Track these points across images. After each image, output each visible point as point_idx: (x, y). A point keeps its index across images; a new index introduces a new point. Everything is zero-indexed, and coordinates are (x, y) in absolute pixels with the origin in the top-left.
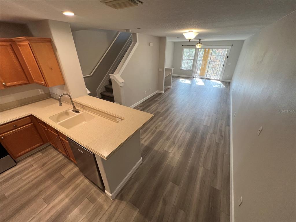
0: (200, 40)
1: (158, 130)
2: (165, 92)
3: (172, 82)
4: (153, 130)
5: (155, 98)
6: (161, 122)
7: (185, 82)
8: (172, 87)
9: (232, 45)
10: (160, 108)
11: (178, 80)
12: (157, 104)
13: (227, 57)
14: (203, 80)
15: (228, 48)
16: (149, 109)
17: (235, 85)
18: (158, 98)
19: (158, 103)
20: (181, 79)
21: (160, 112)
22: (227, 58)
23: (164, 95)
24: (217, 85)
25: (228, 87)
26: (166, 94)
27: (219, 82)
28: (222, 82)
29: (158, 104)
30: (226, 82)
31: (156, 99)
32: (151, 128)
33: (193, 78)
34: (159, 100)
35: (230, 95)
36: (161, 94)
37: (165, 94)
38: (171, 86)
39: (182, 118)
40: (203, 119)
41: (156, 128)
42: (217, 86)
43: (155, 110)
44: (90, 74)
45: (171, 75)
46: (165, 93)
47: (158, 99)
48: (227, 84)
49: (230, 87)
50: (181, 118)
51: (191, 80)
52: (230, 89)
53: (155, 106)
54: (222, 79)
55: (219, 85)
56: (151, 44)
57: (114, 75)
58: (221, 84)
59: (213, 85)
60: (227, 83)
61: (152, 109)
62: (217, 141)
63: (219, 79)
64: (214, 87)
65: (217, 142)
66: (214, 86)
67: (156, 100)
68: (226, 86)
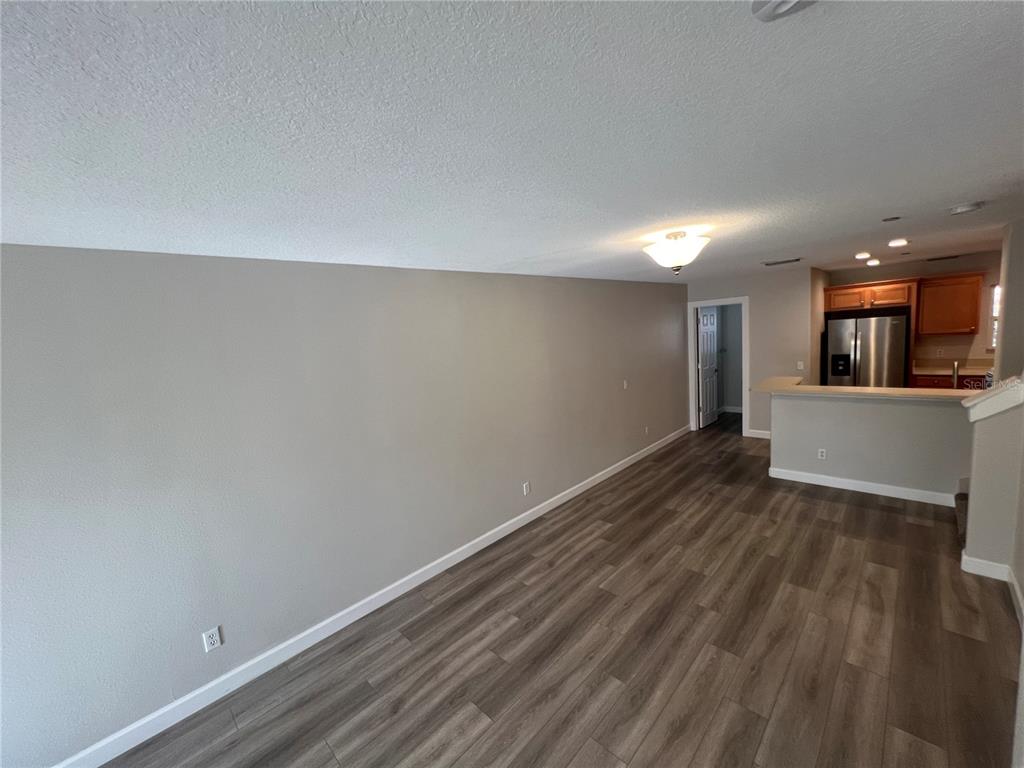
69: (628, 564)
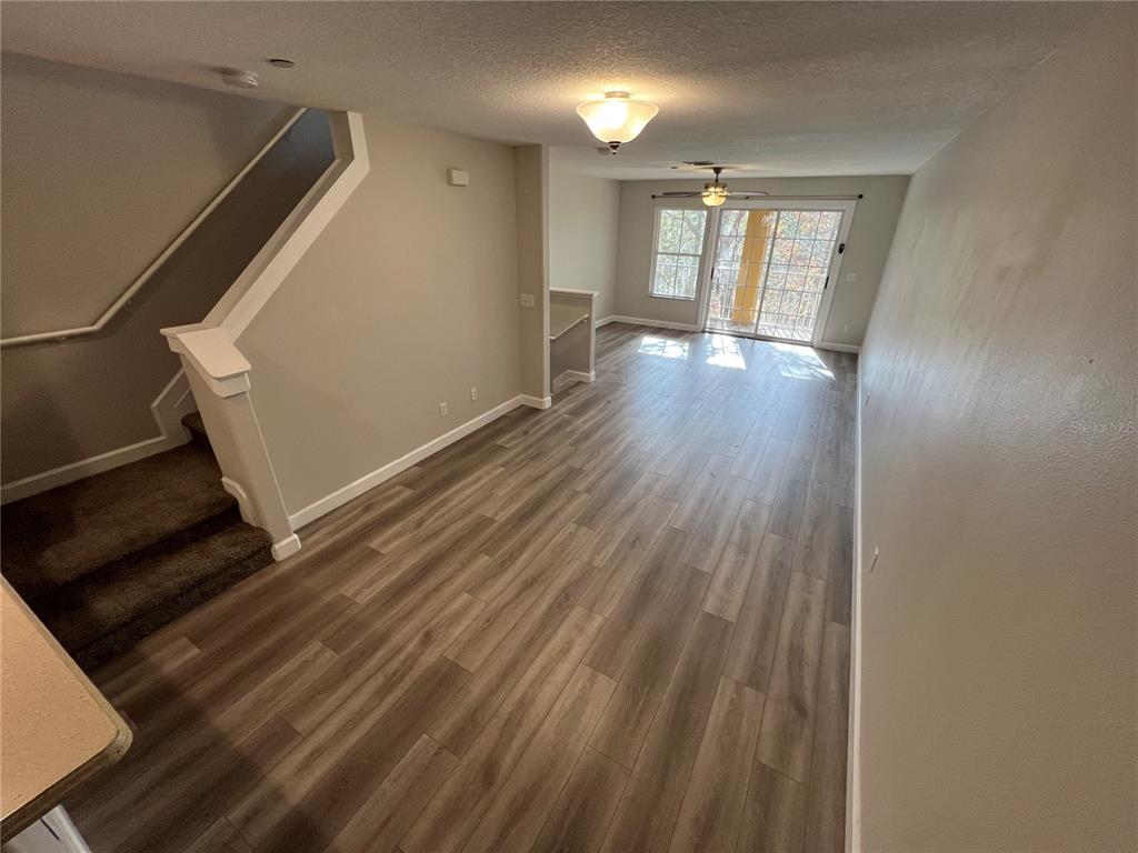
0: (717, 170)
1: (430, 657)
2: (559, 401)
3: (599, 355)
4: (402, 657)
5: (502, 432)
6: (468, 592)
7: (659, 353)
8: (597, 376)
9: (861, 197)
10: (502, 493)
11: (634, 343)
12: (496, 467)
13: (842, 245)
14: (740, 343)
15: (843, 211)
16: (444, 503)
17: (877, 366)
18: (508, 436)
19: (502, 466)
20: (648, 340)
21: (491, 521)
22: (841, 251)
23: (549, 415)
24: (799, 369)
25: (849, 376)
26: (560, 412)
27: (809, 354)
28: (824, 352)
29: (502, 469)
30: (839, 354)
31: (500, 442)
32: (397, 638)
33: (703, 332)
34: (516, 446)
35: (853, 419)
36: (536, 411)
37: (557, 411)
38: (593, 373)
39: (595, 564)
40: (705, 569)
41: (428, 639)
42: (799, 374)
43: (469, 511)
44: (93, 324)
45: (589, 325)
46: (555, 407)
47: (511, 439)
48: (845, 363)
49: (855, 379)
50: (589, 564)
51: (692, 341)
52: (855, 386)
53: (482, 482)
54: (822, 340)
55: (808, 365)
56: (459, 177)
57: (179, 336)
58: (820, 361)
59: (780, 367)
60: (845, 358)
61: (455, 502)
62: (767, 755)
63: (808, 338)
64: (788, 378)
65: (764, 760)
66: (783, 374)
67: (501, 448)
68: (838, 369)
69: (659, 532)
